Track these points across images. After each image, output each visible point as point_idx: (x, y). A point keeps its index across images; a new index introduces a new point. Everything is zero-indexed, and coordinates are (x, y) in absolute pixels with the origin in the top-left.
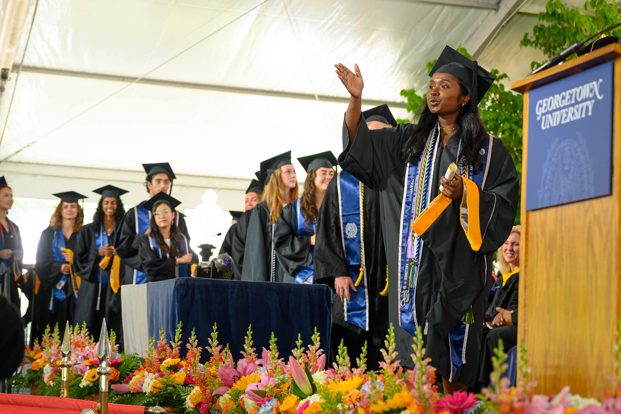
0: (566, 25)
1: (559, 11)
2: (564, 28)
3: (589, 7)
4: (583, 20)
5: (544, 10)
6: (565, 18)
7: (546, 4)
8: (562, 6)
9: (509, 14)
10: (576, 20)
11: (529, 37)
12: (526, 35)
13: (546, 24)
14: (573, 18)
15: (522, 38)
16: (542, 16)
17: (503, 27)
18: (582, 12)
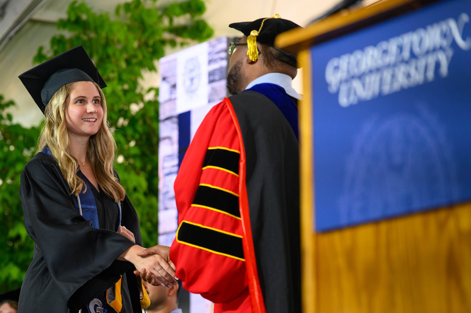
0: (93, 35)
1: (84, 17)
2: (90, 40)
3: (122, 11)
4: (115, 28)
5: (64, 16)
6: (92, 25)
7: (66, 8)
8: (87, 11)
9: (18, 22)
10: (106, 28)
11: (44, 52)
12: (41, 49)
13: (67, 34)
14: (102, 26)
15: (35, 53)
16: (63, 24)
17: (11, 39)
18: (113, 18)
